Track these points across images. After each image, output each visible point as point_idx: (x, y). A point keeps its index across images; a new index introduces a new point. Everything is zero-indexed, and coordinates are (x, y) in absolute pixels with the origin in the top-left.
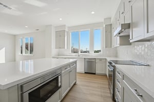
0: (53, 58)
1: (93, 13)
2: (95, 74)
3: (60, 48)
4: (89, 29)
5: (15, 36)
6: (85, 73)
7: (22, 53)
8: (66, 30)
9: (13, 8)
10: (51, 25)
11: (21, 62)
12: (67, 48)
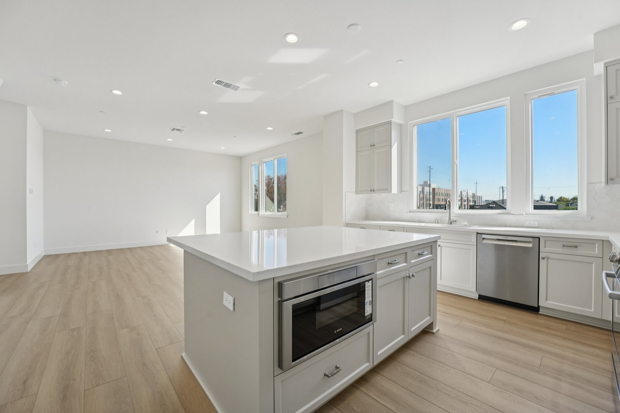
0: (348, 225)
1: (520, 25)
2: (535, 310)
3: (373, 191)
4: (506, 101)
5: (240, 158)
6: (482, 298)
7: (257, 209)
8: (397, 119)
9: (242, 86)
10: (341, 112)
11: (255, 234)
12: (401, 190)
